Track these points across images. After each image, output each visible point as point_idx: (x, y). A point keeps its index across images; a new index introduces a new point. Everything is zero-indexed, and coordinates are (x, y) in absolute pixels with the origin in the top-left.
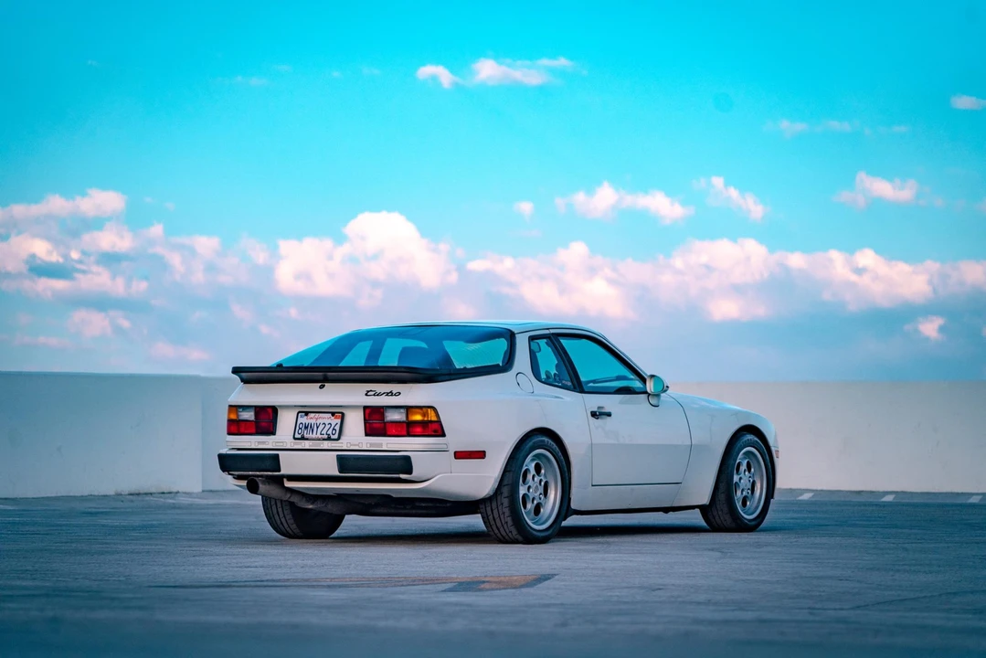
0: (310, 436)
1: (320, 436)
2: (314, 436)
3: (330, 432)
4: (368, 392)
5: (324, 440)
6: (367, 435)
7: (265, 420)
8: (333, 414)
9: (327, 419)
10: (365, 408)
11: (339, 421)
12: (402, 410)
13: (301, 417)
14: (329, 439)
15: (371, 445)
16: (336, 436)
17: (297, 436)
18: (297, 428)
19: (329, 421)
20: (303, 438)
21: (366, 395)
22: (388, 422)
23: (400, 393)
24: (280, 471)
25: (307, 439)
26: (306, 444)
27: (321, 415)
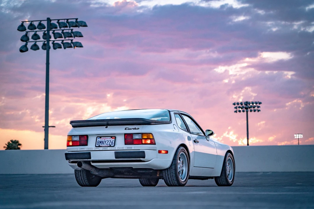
0: (102, 145)
1: (106, 145)
2: (104, 145)
3: (110, 144)
4: (126, 128)
5: (108, 146)
6: (125, 144)
7: (84, 140)
8: (111, 137)
9: (109, 139)
10: (125, 134)
11: (114, 140)
12: (140, 135)
13: (98, 138)
14: (110, 146)
16: (113, 145)
17: (97, 145)
18: (97, 143)
19: (110, 140)
20: (99, 146)
21: (125, 129)
23: (139, 129)
24: (90, 158)
25: (101, 147)
26: (101, 149)
27: (106, 138)
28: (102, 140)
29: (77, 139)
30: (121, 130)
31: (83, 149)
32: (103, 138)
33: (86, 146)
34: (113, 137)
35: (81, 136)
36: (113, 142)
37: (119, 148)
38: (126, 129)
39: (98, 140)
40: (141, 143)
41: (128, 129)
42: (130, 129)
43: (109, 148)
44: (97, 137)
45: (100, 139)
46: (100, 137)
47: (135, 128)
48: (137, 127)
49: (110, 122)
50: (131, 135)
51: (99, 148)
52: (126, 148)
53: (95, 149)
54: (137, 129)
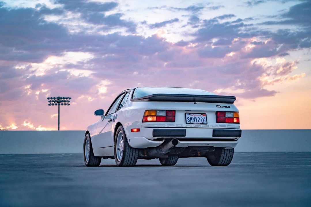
0: (194, 122)
1: (199, 123)
2: (196, 122)
5: (201, 124)
7: (170, 116)
8: (202, 114)
9: (199, 116)
11: (205, 117)
12: (232, 113)
13: (187, 115)
14: (203, 124)
15: (221, 126)
17: (187, 122)
18: (187, 120)
20: (191, 123)
22: (227, 118)
23: (230, 107)
25: (193, 124)
26: (193, 126)
27: (196, 114)
28: (192, 117)
29: (163, 114)
30: (213, 107)
31: (172, 125)
32: (192, 114)
33: (174, 123)
34: (204, 114)
35: (167, 111)
36: (205, 119)
37: (213, 126)
38: (218, 106)
39: (187, 116)
40: (232, 122)
41: (220, 107)
42: (222, 107)
43: (202, 126)
44: (185, 114)
45: (189, 115)
46: (190, 114)
47: (226, 106)
48: (228, 105)
49: (197, 98)
50: (224, 113)
51: (191, 126)
52: (220, 126)
53: (186, 126)
54: (228, 107)
